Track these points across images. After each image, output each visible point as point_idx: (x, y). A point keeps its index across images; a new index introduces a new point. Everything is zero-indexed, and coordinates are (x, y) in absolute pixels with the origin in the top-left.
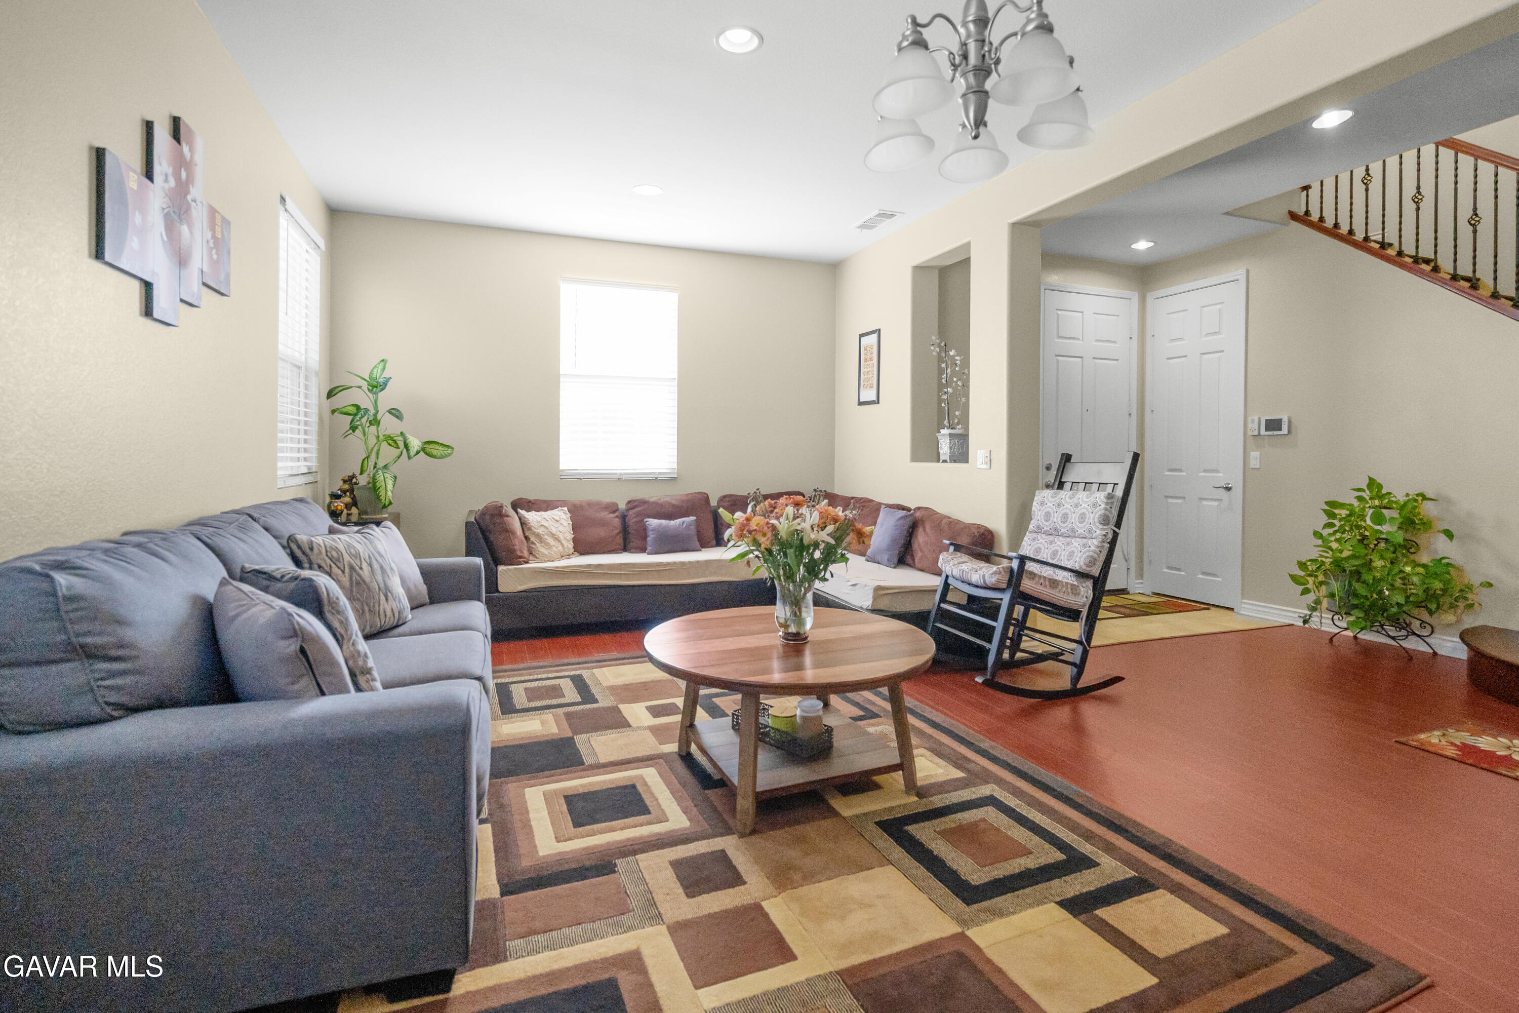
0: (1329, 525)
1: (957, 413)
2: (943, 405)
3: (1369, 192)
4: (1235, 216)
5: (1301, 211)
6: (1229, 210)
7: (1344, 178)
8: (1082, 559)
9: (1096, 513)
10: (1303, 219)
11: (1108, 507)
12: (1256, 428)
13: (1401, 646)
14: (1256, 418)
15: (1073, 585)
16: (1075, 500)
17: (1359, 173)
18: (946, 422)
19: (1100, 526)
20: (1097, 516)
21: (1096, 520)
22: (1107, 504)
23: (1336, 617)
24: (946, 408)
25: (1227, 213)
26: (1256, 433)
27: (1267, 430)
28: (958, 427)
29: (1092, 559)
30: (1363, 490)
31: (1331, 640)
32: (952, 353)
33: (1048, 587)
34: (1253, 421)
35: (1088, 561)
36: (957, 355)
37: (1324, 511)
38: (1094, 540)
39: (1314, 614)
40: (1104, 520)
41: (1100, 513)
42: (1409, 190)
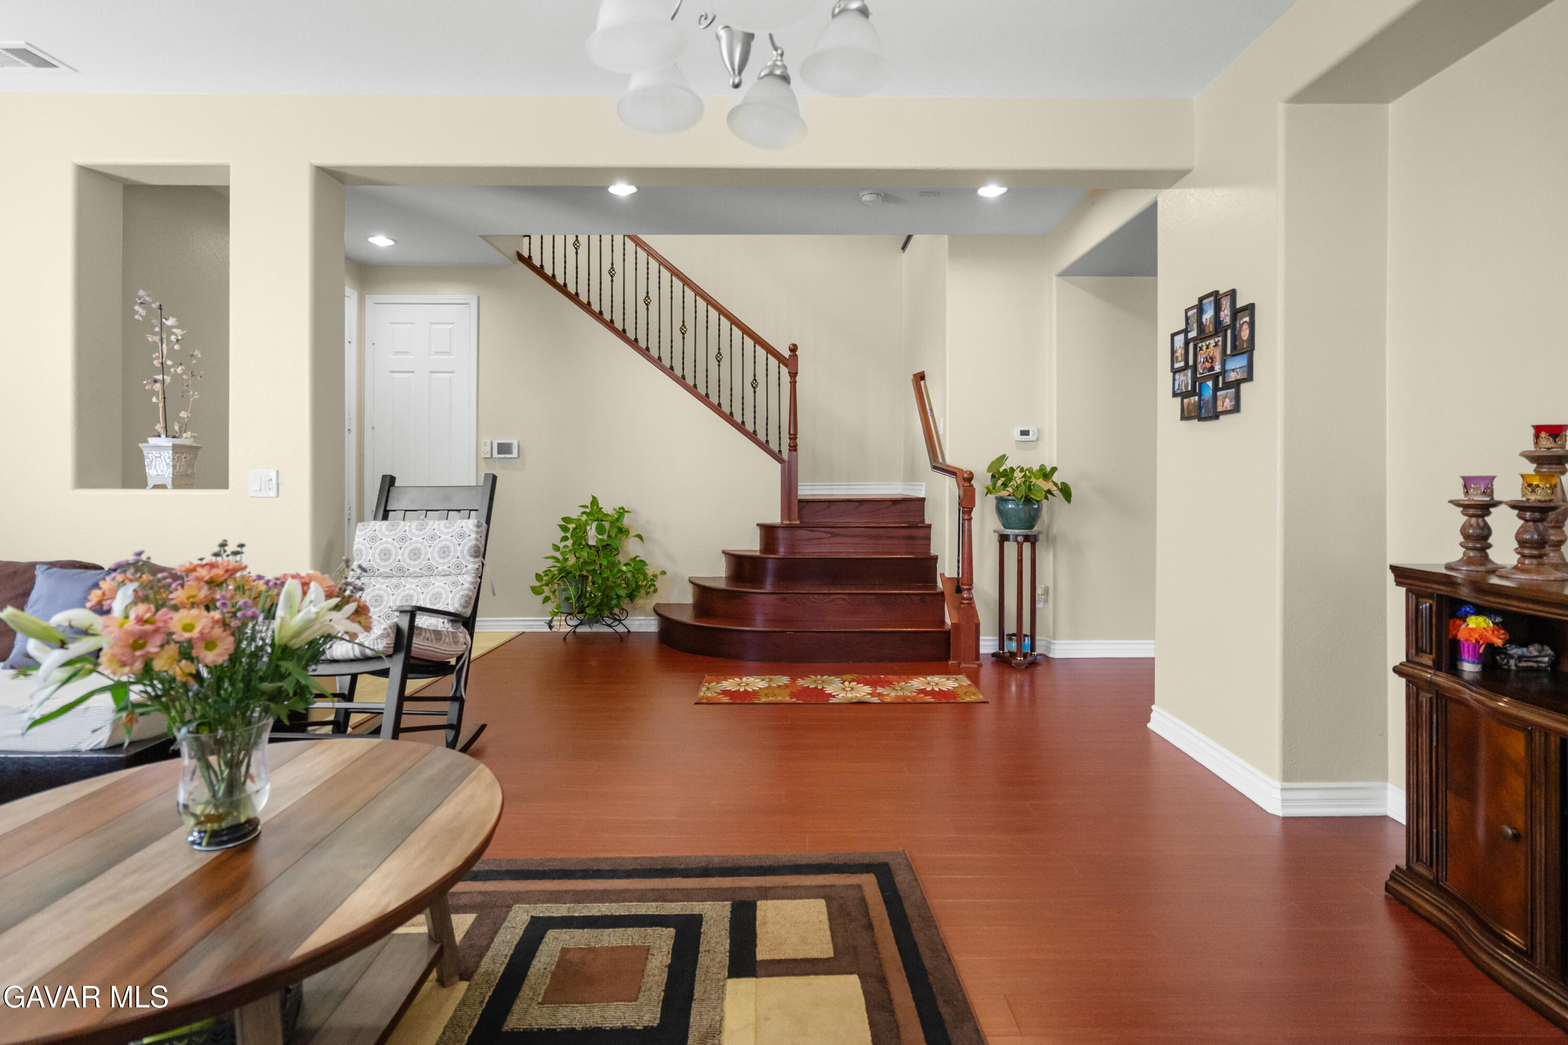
0: (565, 539)
1: (183, 414)
2: (154, 400)
3: (578, 255)
4: (487, 241)
5: (526, 255)
6: (484, 234)
7: (559, 240)
8: (456, 600)
9: (465, 545)
10: (527, 261)
11: (478, 536)
12: (489, 450)
13: (616, 632)
14: (488, 441)
15: (452, 633)
16: (428, 531)
17: (571, 239)
18: (159, 427)
19: (472, 559)
20: (467, 548)
21: (466, 552)
22: (477, 533)
23: (568, 618)
24: (161, 405)
25: (483, 237)
26: (489, 456)
27: (499, 453)
28: (184, 435)
29: (468, 599)
30: (587, 507)
31: (565, 639)
32: (170, 322)
33: (434, 640)
34: (485, 444)
35: (463, 601)
36: (177, 327)
37: (560, 526)
38: (465, 576)
39: (555, 618)
40: (476, 552)
41: (470, 544)
42: (606, 267)
